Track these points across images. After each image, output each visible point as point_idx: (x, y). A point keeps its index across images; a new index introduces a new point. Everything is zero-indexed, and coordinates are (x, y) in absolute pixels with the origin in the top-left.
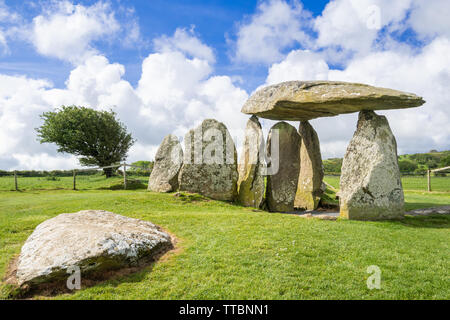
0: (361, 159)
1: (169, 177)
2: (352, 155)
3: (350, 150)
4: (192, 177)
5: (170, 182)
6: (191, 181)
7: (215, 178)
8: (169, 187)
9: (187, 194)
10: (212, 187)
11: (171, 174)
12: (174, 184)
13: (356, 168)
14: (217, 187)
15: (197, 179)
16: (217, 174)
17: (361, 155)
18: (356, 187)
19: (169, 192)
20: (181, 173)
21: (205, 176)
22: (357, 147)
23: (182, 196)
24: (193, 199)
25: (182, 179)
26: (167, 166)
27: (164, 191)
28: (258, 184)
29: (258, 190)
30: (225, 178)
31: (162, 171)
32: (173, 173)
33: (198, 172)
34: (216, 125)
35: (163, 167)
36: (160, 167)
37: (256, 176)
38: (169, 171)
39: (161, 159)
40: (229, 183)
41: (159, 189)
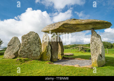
0: (96, 44)
2: (93, 43)
3: (92, 41)
4: (24, 52)
5: (14, 54)
6: (24, 54)
8: (14, 56)
9: (22, 59)
10: (33, 55)
11: (15, 51)
12: (16, 55)
13: (95, 47)
14: (35, 55)
15: (27, 53)
16: (35, 50)
17: (96, 43)
18: (98, 54)
19: (14, 58)
20: (19, 51)
21: (30, 51)
22: (94, 40)
24: (25, 61)
25: (20, 53)
26: (13, 48)
27: (11, 58)
28: (48, 53)
29: (49, 55)
30: (38, 52)
31: (11, 50)
32: (16, 51)
33: (27, 50)
34: (34, 34)
35: (11, 48)
36: (10, 49)
37: (48, 51)
38: (14, 50)
39: (11, 45)
40: (39, 54)
41: (9, 57)
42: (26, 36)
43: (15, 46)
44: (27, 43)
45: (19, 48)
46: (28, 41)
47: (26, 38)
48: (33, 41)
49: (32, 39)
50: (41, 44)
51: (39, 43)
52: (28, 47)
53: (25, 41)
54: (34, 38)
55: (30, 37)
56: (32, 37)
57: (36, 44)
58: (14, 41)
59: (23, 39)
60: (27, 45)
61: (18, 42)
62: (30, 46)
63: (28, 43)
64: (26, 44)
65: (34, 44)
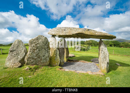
0: (105, 53)
1: (19, 59)
5: (20, 62)
6: (32, 61)
7: (43, 58)
8: (20, 64)
9: (32, 67)
10: (42, 61)
12: (22, 63)
13: (104, 56)
14: (44, 61)
15: (35, 59)
16: (44, 56)
18: (106, 62)
19: (20, 67)
20: (26, 57)
21: (39, 57)
22: (103, 50)
23: (30, 69)
25: (28, 60)
26: (18, 54)
27: (17, 67)
28: (57, 58)
29: (58, 60)
30: (47, 57)
31: (15, 57)
32: (21, 57)
33: (36, 56)
34: (44, 38)
35: (15, 55)
36: (13, 55)
37: (56, 55)
38: (19, 56)
39: (14, 51)
40: (48, 59)
41: (13, 66)
42: (34, 40)
43: (20, 51)
44: (35, 48)
45: (24, 53)
46: (37, 46)
47: (35, 43)
48: (43, 46)
49: (41, 44)
50: (50, 49)
51: (48, 48)
52: (37, 53)
53: (34, 46)
54: (43, 42)
55: (39, 42)
56: (41, 42)
57: (45, 49)
58: (18, 46)
59: (31, 44)
60: (36, 51)
61: (23, 46)
62: (39, 52)
63: (37, 49)
64: (34, 50)
65: (43, 49)
